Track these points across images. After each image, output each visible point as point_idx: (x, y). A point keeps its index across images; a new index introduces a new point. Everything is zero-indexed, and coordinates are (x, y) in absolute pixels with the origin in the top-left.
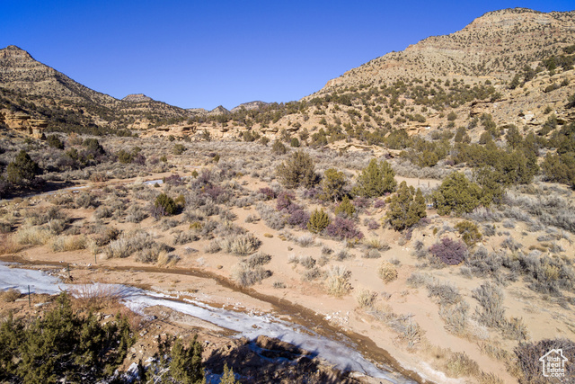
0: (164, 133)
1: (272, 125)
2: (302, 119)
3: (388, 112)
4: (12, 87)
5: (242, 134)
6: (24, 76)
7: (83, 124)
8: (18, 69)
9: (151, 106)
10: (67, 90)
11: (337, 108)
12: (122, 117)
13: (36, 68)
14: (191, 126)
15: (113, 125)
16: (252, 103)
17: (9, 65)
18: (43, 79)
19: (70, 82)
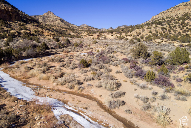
0: (91, 37)
1: (129, 34)
2: (141, 31)
3: (180, 27)
4: (48, 23)
5: (118, 37)
6: (52, 20)
7: (67, 34)
8: (50, 18)
9: (88, 28)
10: (63, 24)
11: (156, 27)
12: (79, 32)
13: (55, 17)
14: (100, 34)
15: (76, 34)
16: (122, 26)
17: (48, 17)
18: (57, 21)
19: (64, 21)
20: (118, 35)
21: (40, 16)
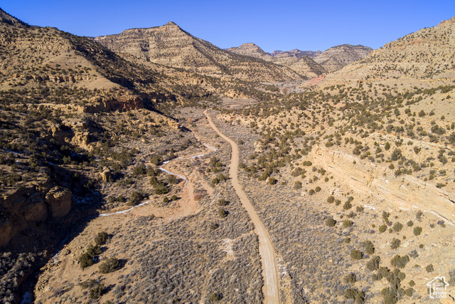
6: (176, 44)
17: (168, 36)
18: (186, 46)
19: (202, 46)
20: (253, 120)
21: (151, 30)
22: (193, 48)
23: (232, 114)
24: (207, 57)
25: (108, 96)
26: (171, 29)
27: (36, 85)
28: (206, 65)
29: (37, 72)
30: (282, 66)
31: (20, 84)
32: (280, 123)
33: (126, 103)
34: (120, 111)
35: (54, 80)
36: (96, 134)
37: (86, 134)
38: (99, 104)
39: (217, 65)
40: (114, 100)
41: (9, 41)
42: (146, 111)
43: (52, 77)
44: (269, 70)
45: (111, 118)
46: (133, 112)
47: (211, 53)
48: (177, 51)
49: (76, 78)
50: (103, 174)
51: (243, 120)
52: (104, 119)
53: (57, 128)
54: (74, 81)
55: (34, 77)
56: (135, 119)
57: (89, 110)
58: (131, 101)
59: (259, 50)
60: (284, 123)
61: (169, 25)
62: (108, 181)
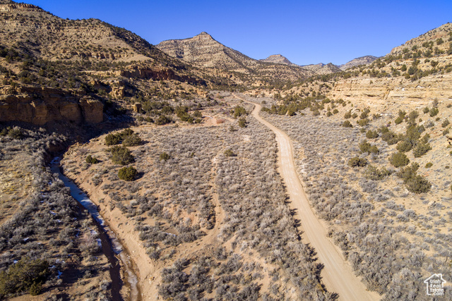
4: (202, 58)
6: (208, 51)
7: (229, 84)
8: (205, 47)
9: (276, 67)
10: (230, 59)
11: (317, 83)
13: (214, 45)
17: (201, 44)
18: (217, 52)
19: (232, 53)
21: (185, 41)
22: (224, 54)
23: (257, 90)
24: (236, 61)
25: (143, 65)
26: (204, 38)
27: (80, 60)
28: (236, 68)
29: (81, 50)
30: (307, 70)
31: (66, 58)
32: (302, 91)
33: (159, 73)
34: (154, 80)
35: (95, 57)
36: (131, 91)
37: (122, 88)
38: (134, 71)
39: (245, 68)
40: (148, 69)
41: (59, 29)
42: (177, 82)
43: (93, 54)
44: (294, 72)
45: (145, 84)
46: (165, 81)
47: (241, 58)
48: (209, 57)
49: (115, 55)
50: (134, 106)
51: (267, 93)
52: (138, 83)
53: (95, 82)
54: (114, 58)
55: (78, 53)
56: (167, 87)
57: (125, 74)
58: (164, 72)
59: (286, 60)
60: (306, 91)
61: (202, 34)
62: (138, 112)
